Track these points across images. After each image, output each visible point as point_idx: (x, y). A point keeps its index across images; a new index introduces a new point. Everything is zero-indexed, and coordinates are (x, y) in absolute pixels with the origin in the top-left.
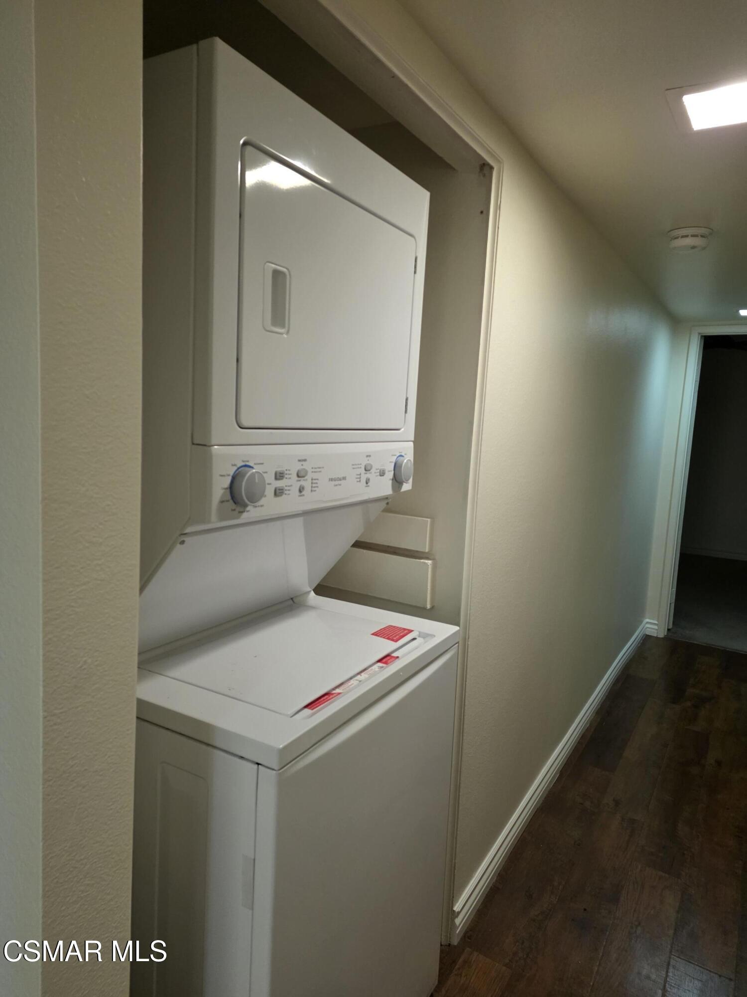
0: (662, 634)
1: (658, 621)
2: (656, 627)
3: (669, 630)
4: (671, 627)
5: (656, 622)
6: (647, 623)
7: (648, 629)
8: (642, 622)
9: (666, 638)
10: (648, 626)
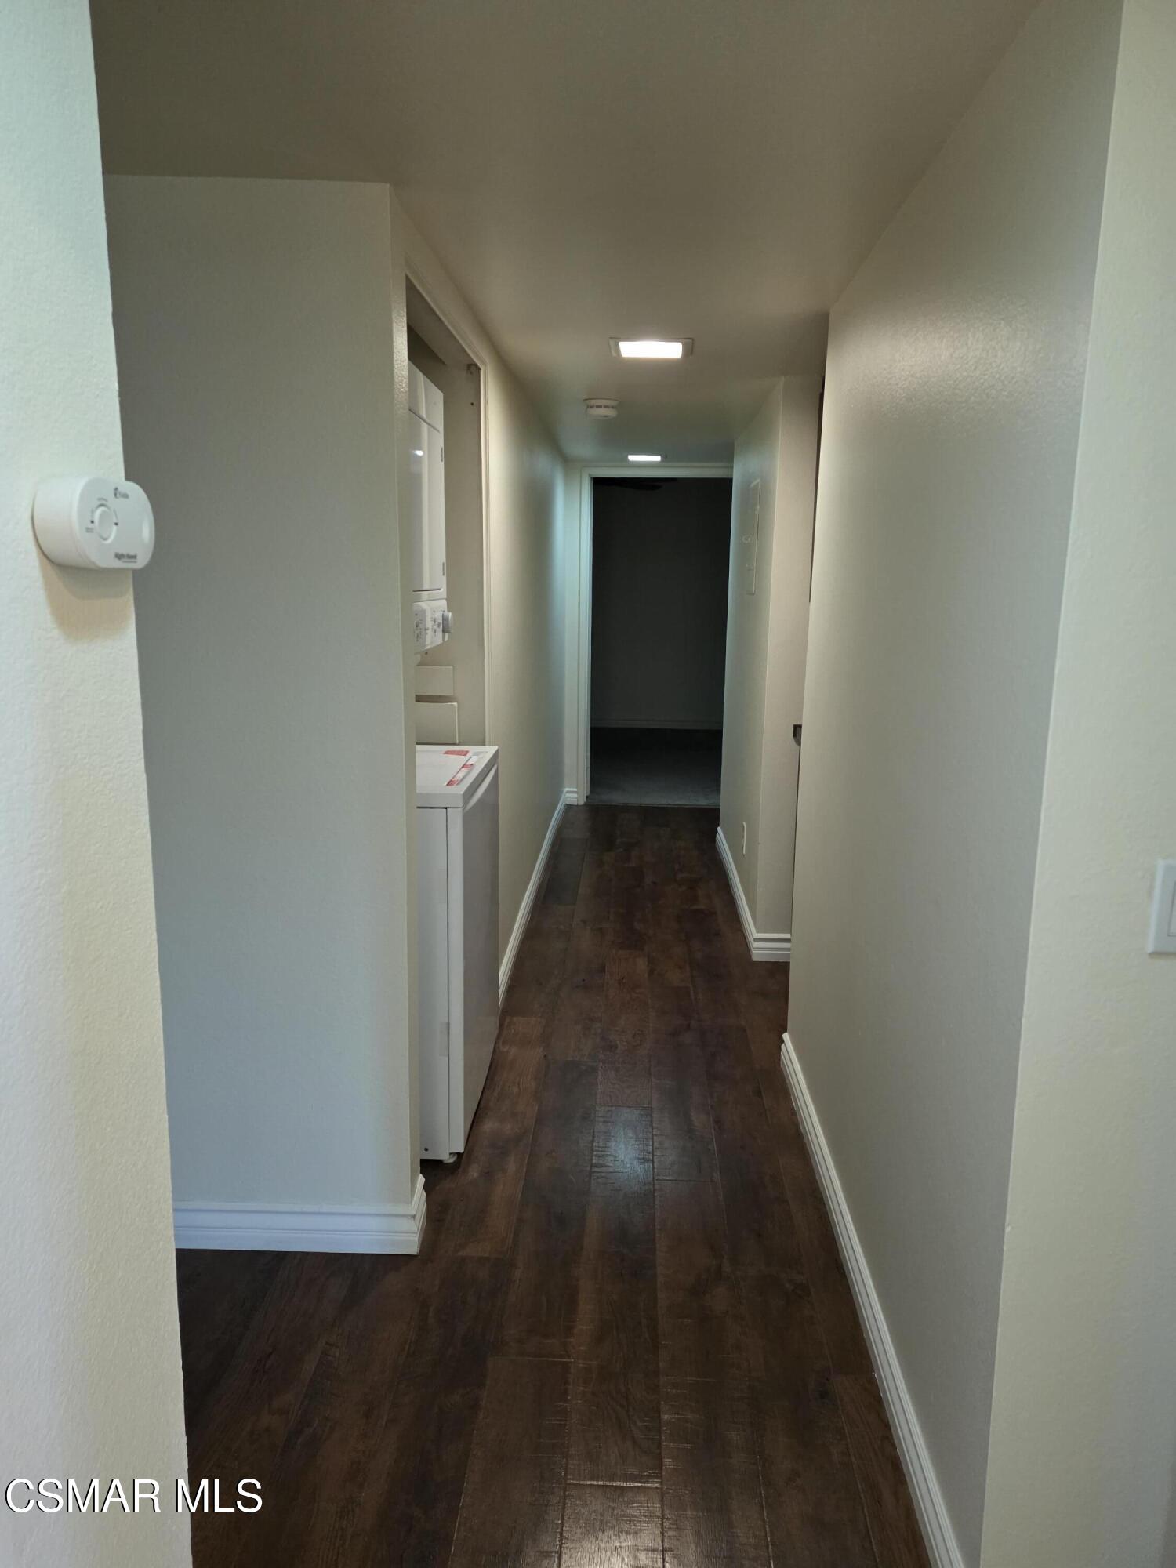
0: (582, 802)
1: (577, 788)
2: (576, 795)
3: (587, 797)
4: (588, 794)
5: (575, 790)
6: (568, 792)
7: (569, 799)
8: (562, 792)
9: (586, 804)
10: (568, 795)
